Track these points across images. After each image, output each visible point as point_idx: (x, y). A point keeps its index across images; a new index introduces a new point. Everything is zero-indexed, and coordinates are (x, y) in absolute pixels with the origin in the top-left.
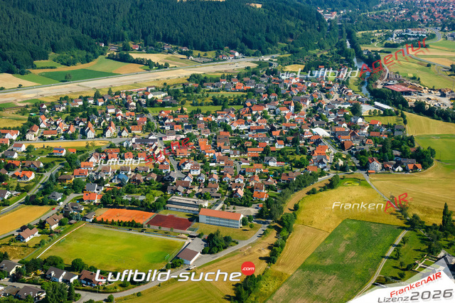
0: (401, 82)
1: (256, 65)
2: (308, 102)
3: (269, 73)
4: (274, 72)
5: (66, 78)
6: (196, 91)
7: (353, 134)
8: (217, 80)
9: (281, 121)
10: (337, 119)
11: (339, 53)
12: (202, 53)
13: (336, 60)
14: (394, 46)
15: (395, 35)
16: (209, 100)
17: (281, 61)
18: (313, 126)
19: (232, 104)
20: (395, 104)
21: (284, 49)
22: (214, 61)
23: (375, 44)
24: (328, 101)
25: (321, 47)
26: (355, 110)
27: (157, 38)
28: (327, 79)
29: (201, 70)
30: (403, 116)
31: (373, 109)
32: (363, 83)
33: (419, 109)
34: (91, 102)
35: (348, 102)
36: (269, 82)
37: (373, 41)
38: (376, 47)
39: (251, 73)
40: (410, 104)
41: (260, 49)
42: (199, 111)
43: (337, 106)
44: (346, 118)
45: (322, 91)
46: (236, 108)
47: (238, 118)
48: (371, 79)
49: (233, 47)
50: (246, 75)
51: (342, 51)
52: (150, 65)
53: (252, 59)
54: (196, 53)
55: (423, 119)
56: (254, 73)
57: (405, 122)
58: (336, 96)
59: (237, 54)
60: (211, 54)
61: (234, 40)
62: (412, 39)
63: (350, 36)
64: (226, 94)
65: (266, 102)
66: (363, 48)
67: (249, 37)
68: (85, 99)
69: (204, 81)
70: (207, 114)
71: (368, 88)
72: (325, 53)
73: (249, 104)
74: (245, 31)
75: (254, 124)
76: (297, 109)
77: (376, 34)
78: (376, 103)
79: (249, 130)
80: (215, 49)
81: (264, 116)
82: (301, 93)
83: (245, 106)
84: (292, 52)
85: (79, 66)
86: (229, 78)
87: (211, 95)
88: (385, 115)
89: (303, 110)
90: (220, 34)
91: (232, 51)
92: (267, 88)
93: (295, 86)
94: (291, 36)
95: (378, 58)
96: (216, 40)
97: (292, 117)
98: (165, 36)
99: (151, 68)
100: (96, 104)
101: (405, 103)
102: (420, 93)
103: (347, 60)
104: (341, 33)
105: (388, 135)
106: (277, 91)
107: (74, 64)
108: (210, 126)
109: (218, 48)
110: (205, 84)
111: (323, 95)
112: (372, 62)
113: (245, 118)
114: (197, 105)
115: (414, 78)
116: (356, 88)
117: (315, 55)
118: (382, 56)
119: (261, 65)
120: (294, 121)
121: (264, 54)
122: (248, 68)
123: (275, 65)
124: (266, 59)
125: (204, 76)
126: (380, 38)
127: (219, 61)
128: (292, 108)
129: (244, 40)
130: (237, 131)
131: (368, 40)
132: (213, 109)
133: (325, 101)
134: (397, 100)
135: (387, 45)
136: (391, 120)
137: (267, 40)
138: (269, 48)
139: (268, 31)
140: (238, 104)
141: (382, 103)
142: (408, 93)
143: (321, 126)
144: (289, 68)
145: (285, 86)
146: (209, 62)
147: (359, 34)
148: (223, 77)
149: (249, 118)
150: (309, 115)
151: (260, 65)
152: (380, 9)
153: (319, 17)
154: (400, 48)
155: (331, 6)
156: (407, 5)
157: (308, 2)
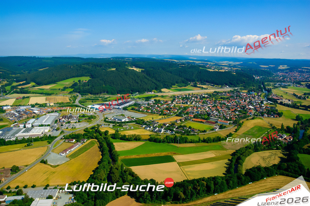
0: (277, 97)
1: (233, 90)
2: (248, 100)
3: (237, 92)
4: (239, 92)
5: (180, 90)
6: (216, 95)
7: (260, 108)
8: (222, 93)
9: (240, 104)
10: (256, 104)
11: (259, 88)
12: (217, 86)
13: (258, 90)
14: (277, 87)
15: (277, 84)
16: (220, 97)
17: (241, 89)
18: (249, 105)
19: (226, 99)
20: (274, 102)
21: (242, 86)
22: (221, 88)
23: (271, 86)
24: (254, 100)
25: (254, 86)
26: (262, 102)
27: (205, 81)
28: (254, 94)
29: (217, 90)
30: (276, 105)
31: (267, 102)
32: (265, 96)
33: (281, 103)
34: (188, 96)
35: (260, 101)
36: (237, 94)
37: (270, 85)
38: (271, 87)
40: (278, 102)
41: (235, 86)
42: (217, 100)
43: (257, 101)
44: (259, 104)
45: (253, 97)
46: (227, 100)
47: (228, 102)
48: (268, 95)
49: (226, 84)
50: (230, 92)
51: (260, 87)
52: (202, 88)
53: (232, 88)
54: (216, 86)
55: (282, 106)
56: (233, 91)
57: (276, 106)
58: (257, 99)
59: (227, 87)
60: (220, 86)
62: (283, 86)
63: (263, 84)
64: (224, 96)
65: (236, 99)
66: (266, 87)
67: (231, 82)
68: (186, 95)
69: (218, 93)
70: (219, 101)
71: (267, 98)
72: (255, 88)
73: (231, 99)
74: (230, 80)
75: (232, 104)
76: (245, 101)
77: (271, 84)
78: (268, 101)
79: (231, 105)
81: (235, 102)
82: (246, 97)
83: (230, 100)
84: (244, 87)
85: (183, 88)
86: (225, 92)
87: (220, 96)
88: (271, 104)
89: (247, 101)
92: (236, 96)
93: (245, 96)
94: (244, 82)
95: (271, 90)
96: (221, 82)
97: (243, 103)
98: (207, 81)
99: (203, 89)
100: (189, 97)
101: (277, 102)
102: (282, 99)
103: (261, 90)
104: (260, 83)
105: (271, 109)
106: (239, 96)
107: (182, 87)
108: (220, 103)
109: (222, 85)
110: (218, 94)
111: (253, 99)
112: (269, 91)
113: (230, 102)
114: (216, 98)
115: (281, 96)
116: (263, 97)
117: (251, 88)
118: (272, 90)
119: (235, 90)
121: (236, 87)
122: (231, 90)
123: (239, 90)
124: (236, 88)
126: (272, 85)
127: (222, 88)
128: (243, 101)
129: (230, 83)
130: (228, 105)
131: (268, 85)
132: (221, 100)
133: (253, 100)
134: (275, 101)
135: (274, 87)
136: (272, 106)
137: (237, 83)
139: (237, 81)
140: (228, 99)
141: (270, 101)
142: (279, 99)
143: (251, 106)
144: (243, 91)
145: (242, 96)
146: (219, 88)
147: (266, 83)
148: (223, 92)
149: (231, 102)
150: (248, 103)
152: (274, 77)
153: (254, 78)
154: (278, 88)
155: (257, 75)
156: (283, 76)
157: (250, 73)
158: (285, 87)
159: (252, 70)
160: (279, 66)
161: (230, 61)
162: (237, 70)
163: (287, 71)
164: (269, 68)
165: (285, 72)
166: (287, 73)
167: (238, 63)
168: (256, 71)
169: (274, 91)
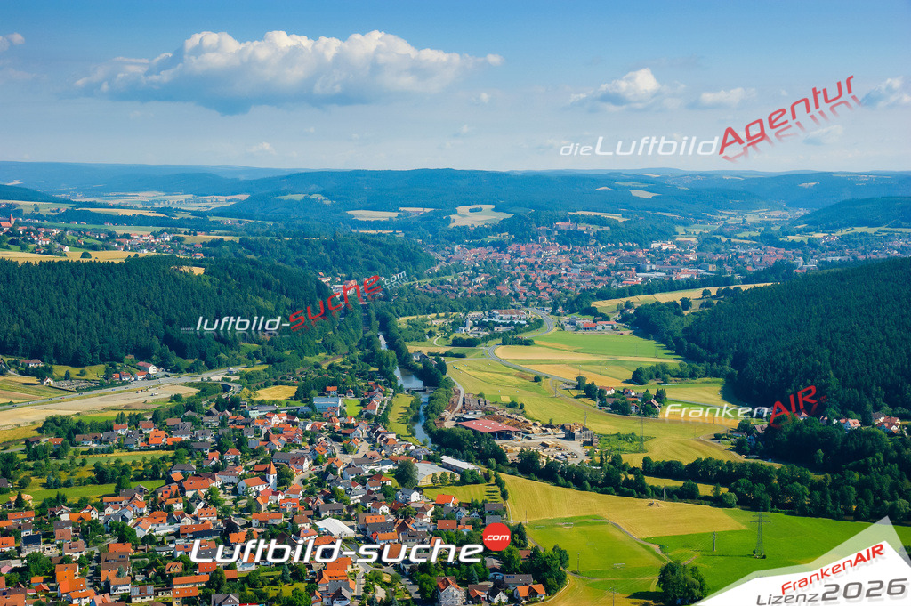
0: (489, 413)
1: (193, 391)
2: (306, 464)
3: (221, 406)
4: (233, 404)
6: (56, 455)
7: (403, 528)
8: (107, 427)
9: (248, 509)
10: (369, 496)
11: (366, 359)
12: (74, 371)
13: (361, 374)
14: (471, 343)
15: (470, 323)
16: (86, 473)
17: (248, 379)
18: (317, 514)
19: (139, 478)
20: (482, 458)
21: (253, 356)
22: (101, 385)
23: (435, 340)
24: (348, 459)
25: (329, 349)
26: (404, 475)
28: (343, 414)
29: (72, 407)
30: (499, 482)
31: (439, 471)
32: (416, 419)
33: (528, 466)
35: (388, 459)
36: (223, 424)
37: (431, 334)
38: (436, 346)
39: (184, 408)
40: (512, 456)
41: (203, 357)
42: (60, 500)
43: (366, 470)
44: (387, 493)
45: (335, 438)
46: (148, 485)
47: (153, 508)
48: (431, 409)
49: (144, 354)
50: (173, 412)
51: (372, 357)
53: (186, 378)
54: (60, 370)
55: (538, 487)
56: (191, 406)
57: (504, 495)
58: (364, 448)
59: (152, 369)
60: (95, 372)
61: (145, 342)
62: (502, 329)
63: (385, 325)
64: (125, 457)
65: (216, 469)
66: (412, 348)
67: (177, 333)
69: (76, 432)
70: (82, 504)
71: (427, 428)
72: (338, 361)
73: (177, 475)
74: (170, 322)
75: (188, 521)
76: (283, 480)
77: (436, 321)
78: (446, 459)
79: (177, 535)
80: (103, 360)
81: (212, 501)
82: (291, 444)
83: (170, 481)
84: (269, 361)
86: (135, 421)
87: (92, 460)
88: (463, 482)
89: (296, 481)
90: (114, 329)
91: (141, 363)
92: (218, 438)
93: (278, 431)
95: (442, 368)
96: (105, 342)
97: (272, 500)
101: (500, 456)
102: (526, 434)
103: (382, 373)
104: (368, 321)
105: (474, 524)
106: (241, 444)
108: (87, 532)
109: (110, 358)
110: (78, 438)
111: (337, 446)
112: (432, 375)
113: (170, 508)
114: (57, 485)
115: (512, 405)
116: (403, 430)
117: (317, 366)
118: (449, 361)
119: (205, 389)
120: (278, 508)
121: (210, 367)
122: (177, 398)
123: (235, 390)
124: (217, 376)
125: (76, 419)
126: (442, 329)
127: (113, 385)
128: (272, 478)
129: (168, 340)
130: (149, 539)
131: (421, 334)
132: (94, 492)
133: (343, 460)
134: (484, 450)
135: (456, 343)
136: (477, 493)
138: (222, 355)
140: (154, 477)
141: (456, 457)
142: (504, 435)
143: (336, 514)
144: (265, 394)
145: (257, 432)
146: (89, 389)
147: (402, 322)
148: (120, 420)
149: (179, 507)
150: (310, 492)
151: (203, 390)
152: (438, 275)
153: (322, 290)
154: (481, 348)
155: (345, 270)
156: (486, 267)
157: (300, 262)
158: (513, 337)
159: (307, 243)
160: (455, 213)
161: (169, 192)
162: (214, 244)
163: (498, 237)
164: (405, 225)
165: (494, 244)
166: (501, 246)
167: (221, 202)
168: (332, 246)
169: (465, 375)
